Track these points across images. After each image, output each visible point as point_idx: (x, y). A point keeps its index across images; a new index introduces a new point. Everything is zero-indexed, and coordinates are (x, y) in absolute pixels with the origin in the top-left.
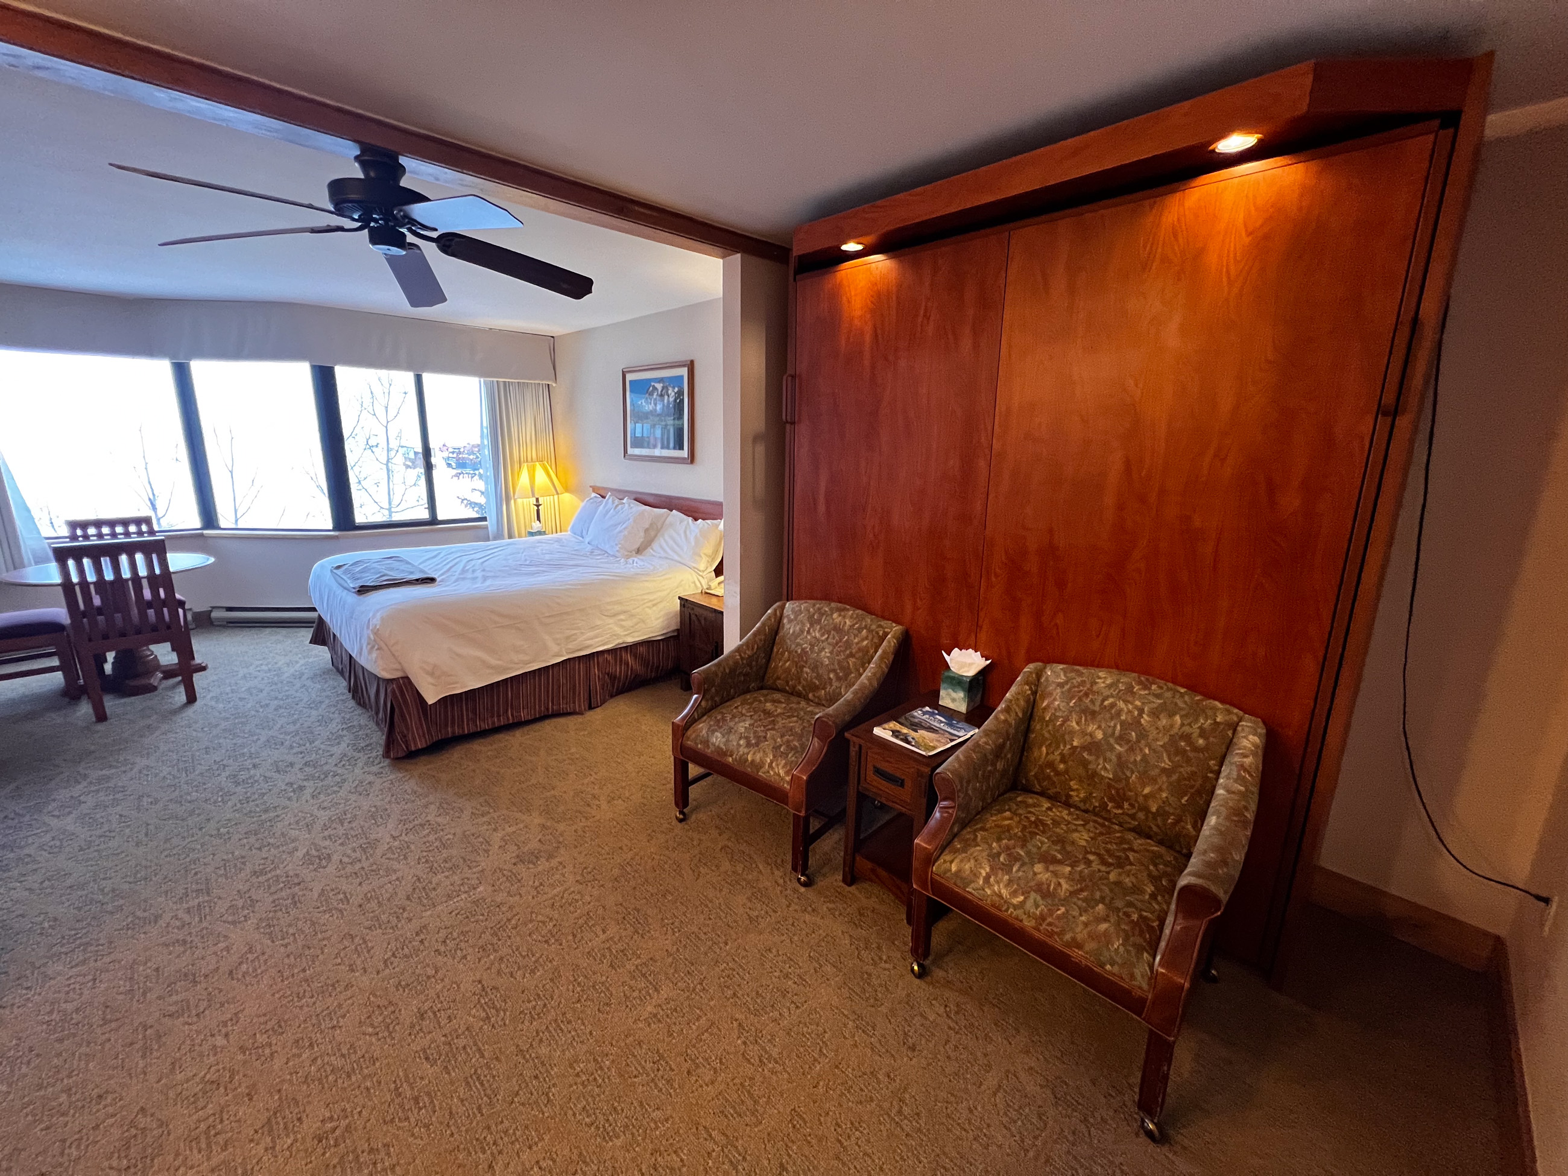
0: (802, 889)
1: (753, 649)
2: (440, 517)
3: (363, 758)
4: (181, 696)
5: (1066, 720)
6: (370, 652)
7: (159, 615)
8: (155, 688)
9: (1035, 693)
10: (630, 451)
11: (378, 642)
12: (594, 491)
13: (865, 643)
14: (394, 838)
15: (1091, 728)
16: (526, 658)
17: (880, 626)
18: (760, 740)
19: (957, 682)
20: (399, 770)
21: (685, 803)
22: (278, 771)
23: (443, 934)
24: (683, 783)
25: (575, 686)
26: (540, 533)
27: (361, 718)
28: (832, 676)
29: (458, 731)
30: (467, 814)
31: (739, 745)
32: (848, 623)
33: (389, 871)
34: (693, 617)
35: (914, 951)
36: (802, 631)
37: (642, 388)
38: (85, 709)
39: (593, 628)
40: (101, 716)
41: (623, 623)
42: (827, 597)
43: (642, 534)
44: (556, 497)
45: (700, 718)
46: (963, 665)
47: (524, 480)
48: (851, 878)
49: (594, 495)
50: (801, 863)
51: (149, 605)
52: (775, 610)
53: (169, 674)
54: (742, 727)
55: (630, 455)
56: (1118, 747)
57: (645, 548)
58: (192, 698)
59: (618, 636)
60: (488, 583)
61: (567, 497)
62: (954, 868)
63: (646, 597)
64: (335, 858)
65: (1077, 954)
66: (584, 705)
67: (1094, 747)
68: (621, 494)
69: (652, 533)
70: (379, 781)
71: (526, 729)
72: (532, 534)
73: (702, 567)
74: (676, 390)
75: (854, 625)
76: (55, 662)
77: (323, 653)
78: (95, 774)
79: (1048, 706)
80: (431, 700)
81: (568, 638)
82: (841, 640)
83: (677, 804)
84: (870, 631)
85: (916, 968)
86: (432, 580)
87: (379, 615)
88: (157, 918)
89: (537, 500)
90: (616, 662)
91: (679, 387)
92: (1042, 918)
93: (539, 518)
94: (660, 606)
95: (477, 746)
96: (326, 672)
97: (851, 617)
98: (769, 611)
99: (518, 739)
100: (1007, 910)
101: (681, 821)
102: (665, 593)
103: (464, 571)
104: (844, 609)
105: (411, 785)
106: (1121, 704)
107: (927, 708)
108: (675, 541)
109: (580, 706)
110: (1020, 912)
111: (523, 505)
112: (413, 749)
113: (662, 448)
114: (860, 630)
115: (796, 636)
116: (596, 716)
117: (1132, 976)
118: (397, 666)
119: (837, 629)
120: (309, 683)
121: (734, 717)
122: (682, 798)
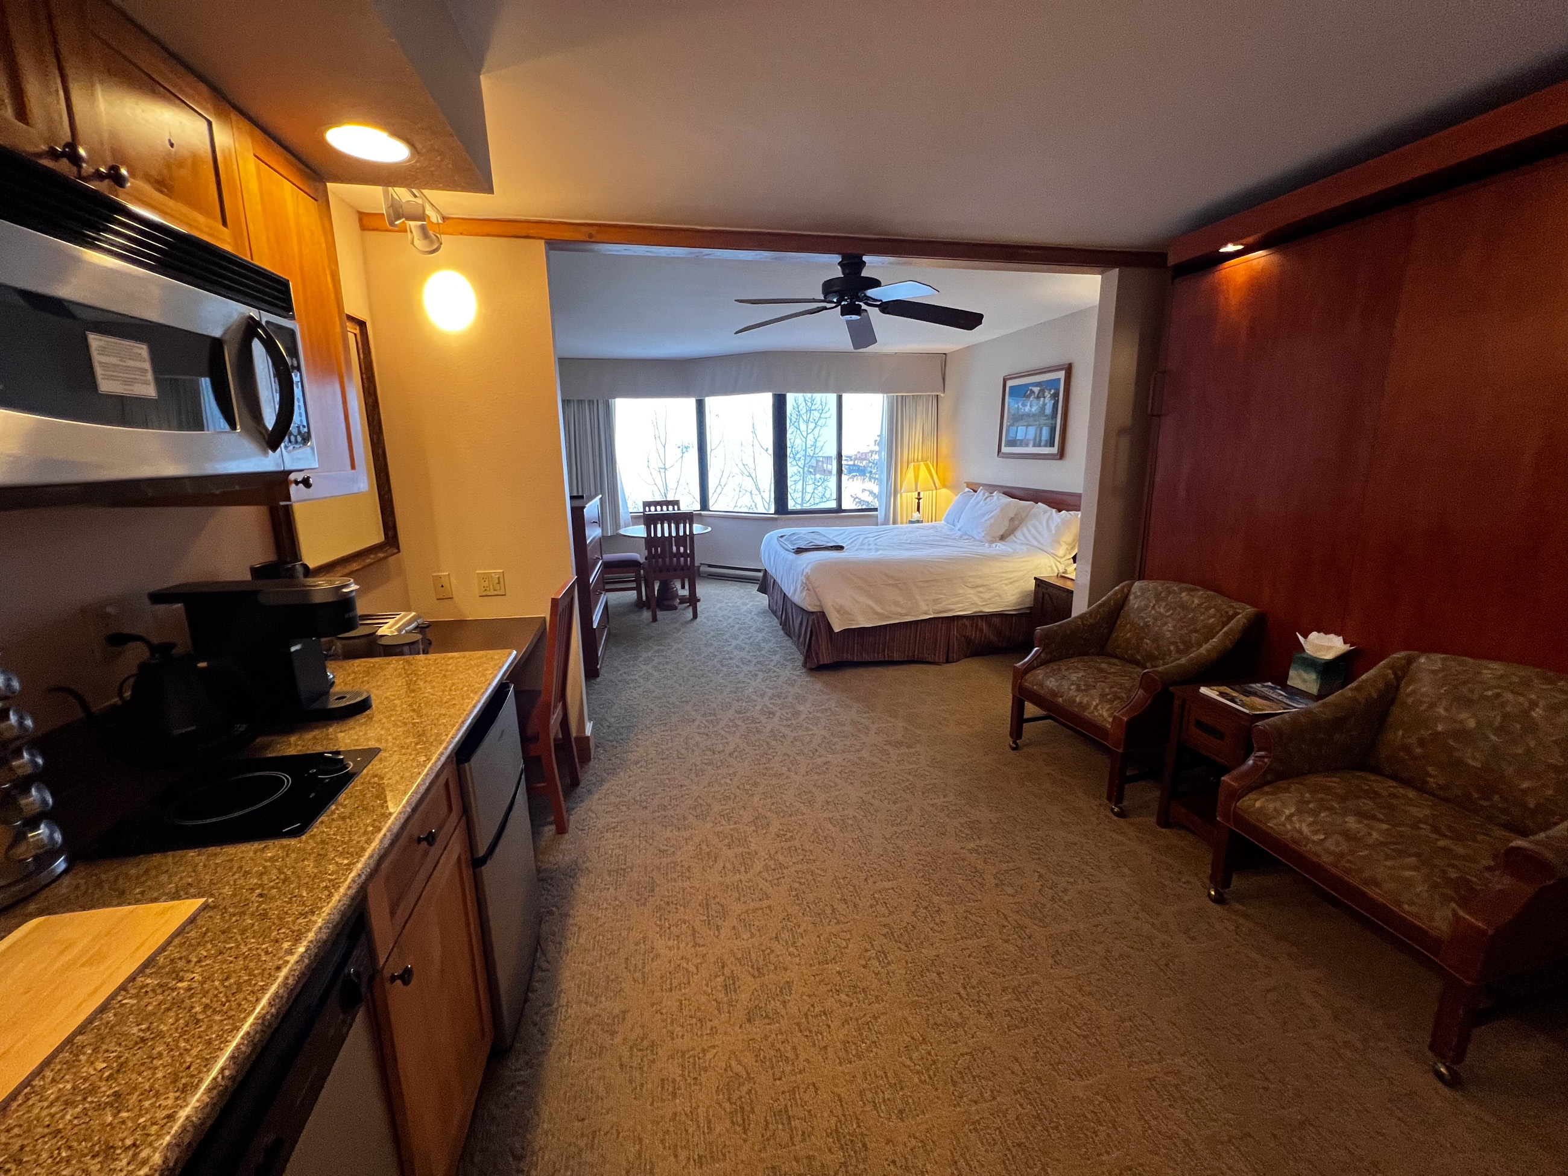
0: (1115, 818)
1: (1096, 617)
2: (844, 507)
3: (790, 665)
4: (690, 615)
5: (1433, 705)
6: (802, 592)
7: (686, 561)
8: (676, 608)
9: (1399, 679)
10: (1004, 449)
11: (808, 586)
12: (967, 487)
13: (1211, 620)
14: (810, 713)
15: (1464, 715)
16: (904, 611)
17: (1232, 607)
18: (1089, 687)
19: (1312, 664)
20: (812, 676)
21: (1019, 736)
22: (743, 664)
23: (839, 769)
24: (1018, 720)
25: (936, 640)
26: (918, 522)
27: (788, 643)
28: (1172, 648)
29: (850, 658)
30: (854, 710)
31: (1070, 689)
32: (1196, 601)
33: (807, 729)
34: (1047, 597)
35: (1213, 878)
36: (1147, 606)
37: (1021, 392)
38: (647, 615)
39: (956, 595)
40: (655, 619)
41: (981, 595)
42: (1179, 579)
43: (1006, 523)
44: (934, 492)
45: (1038, 666)
46: (1321, 648)
47: (910, 474)
48: (1165, 821)
49: (967, 489)
50: (1116, 795)
51: (675, 555)
52: (1123, 587)
53: (683, 600)
54: (1074, 677)
55: (1004, 453)
56: (1493, 737)
57: (1008, 536)
58: (695, 616)
59: (976, 605)
60: (880, 552)
61: (944, 491)
62: (1258, 804)
63: (1004, 575)
64: (778, 715)
65: (1372, 892)
66: (943, 658)
67: (1462, 735)
68: (991, 488)
69: (1017, 522)
70: (800, 680)
71: (896, 668)
72: (911, 522)
73: (1061, 553)
74: (1052, 391)
75: (1202, 603)
76: (634, 585)
77: (763, 600)
78: (656, 648)
79: (1414, 692)
80: (837, 630)
81: (935, 601)
82: (1185, 616)
83: (1011, 735)
84: (1218, 610)
85: (1213, 893)
86: (840, 548)
87: (810, 566)
88: (694, 721)
89: (919, 494)
90: (972, 626)
91: (1055, 389)
92: (1341, 855)
93: (918, 510)
94: (1017, 584)
95: (861, 671)
96: (764, 612)
97: (1201, 597)
98: (1117, 588)
99: (890, 672)
100: (1305, 846)
101: (1013, 749)
102: (1025, 572)
103: (862, 544)
104: (1193, 590)
105: (818, 686)
106: (1508, 696)
107: (1270, 684)
108: (1036, 529)
109: (939, 658)
110: (1318, 849)
111: (907, 498)
112: (821, 663)
113: (1034, 446)
114: (1208, 608)
115: (1140, 610)
116: (952, 668)
117: (1432, 919)
118: (818, 604)
119: (1184, 606)
120: (755, 617)
121: (1068, 669)
122: (1017, 731)
